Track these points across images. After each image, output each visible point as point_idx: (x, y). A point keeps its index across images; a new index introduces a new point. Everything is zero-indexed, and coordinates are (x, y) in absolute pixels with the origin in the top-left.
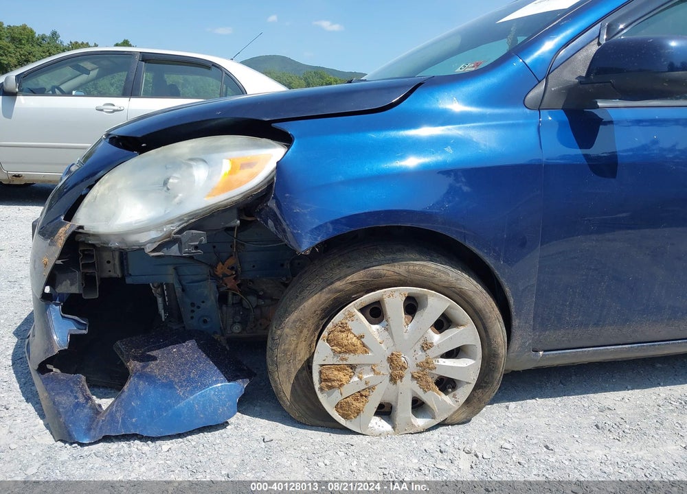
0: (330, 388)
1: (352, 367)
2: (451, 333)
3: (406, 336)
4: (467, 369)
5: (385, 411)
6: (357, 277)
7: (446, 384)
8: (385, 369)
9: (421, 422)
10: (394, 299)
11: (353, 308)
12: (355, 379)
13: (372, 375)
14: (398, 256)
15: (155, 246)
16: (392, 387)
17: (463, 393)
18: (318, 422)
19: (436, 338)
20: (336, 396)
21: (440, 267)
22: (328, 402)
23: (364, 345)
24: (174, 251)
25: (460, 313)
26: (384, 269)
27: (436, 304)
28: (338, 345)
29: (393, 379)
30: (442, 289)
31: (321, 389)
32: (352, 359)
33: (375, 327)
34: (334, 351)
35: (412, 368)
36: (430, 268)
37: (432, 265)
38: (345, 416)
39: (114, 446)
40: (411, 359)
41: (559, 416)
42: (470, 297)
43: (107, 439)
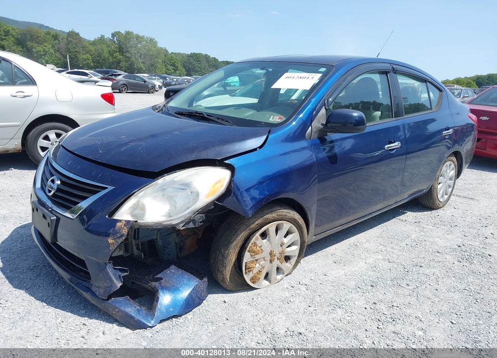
0: (249, 271)
1: (257, 260)
2: (290, 237)
3: (276, 242)
4: (295, 249)
5: (267, 277)
6: (259, 222)
7: (287, 258)
8: (268, 258)
9: (279, 277)
10: (272, 227)
11: (258, 234)
12: (257, 265)
13: (264, 262)
14: (273, 209)
15: (183, 224)
16: (270, 265)
17: (293, 261)
18: (241, 289)
19: (286, 240)
20: (251, 275)
21: (288, 211)
22: (247, 278)
23: (261, 250)
24: (191, 225)
25: (294, 228)
26: (269, 216)
27: (287, 226)
28: (253, 252)
29: (271, 261)
30: (288, 220)
31: (246, 273)
32: (257, 257)
33: (265, 241)
34: (251, 255)
35: (278, 255)
36: (285, 212)
37: (285, 211)
38: (254, 283)
39: (165, 324)
40: (277, 252)
41: (320, 261)
42: (297, 221)
43: (161, 321)
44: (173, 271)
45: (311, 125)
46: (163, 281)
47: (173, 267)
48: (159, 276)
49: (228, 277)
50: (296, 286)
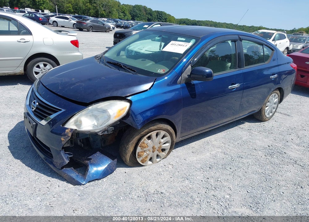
0: (140, 157)
1: (145, 151)
2: (165, 139)
3: (156, 142)
4: (168, 145)
5: (151, 159)
6: (146, 131)
7: (163, 150)
8: (152, 150)
9: (158, 160)
10: (154, 134)
11: (145, 138)
12: (145, 154)
13: (149, 152)
14: (155, 124)
15: (101, 132)
16: (153, 153)
17: (167, 151)
18: (135, 165)
19: (162, 140)
20: (141, 159)
21: (164, 125)
22: (139, 160)
23: (147, 146)
24: (106, 133)
25: (167, 134)
26: (152, 128)
27: (163, 133)
28: (142, 147)
29: (153, 152)
30: (165, 130)
31: (138, 158)
32: (145, 149)
33: (149, 141)
34: (141, 149)
35: (157, 148)
36: (161, 126)
37: (162, 125)
38: (142, 163)
39: (91, 183)
40: (157, 147)
41: (184, 151)
42: (169, 130)
43: (89, 182)
44: (98, 155)
45: (181, 76)
46: (92, 160)
47: (98, 153)
48: (90, 157)
49: (128, 159)
50: (167, 165)
